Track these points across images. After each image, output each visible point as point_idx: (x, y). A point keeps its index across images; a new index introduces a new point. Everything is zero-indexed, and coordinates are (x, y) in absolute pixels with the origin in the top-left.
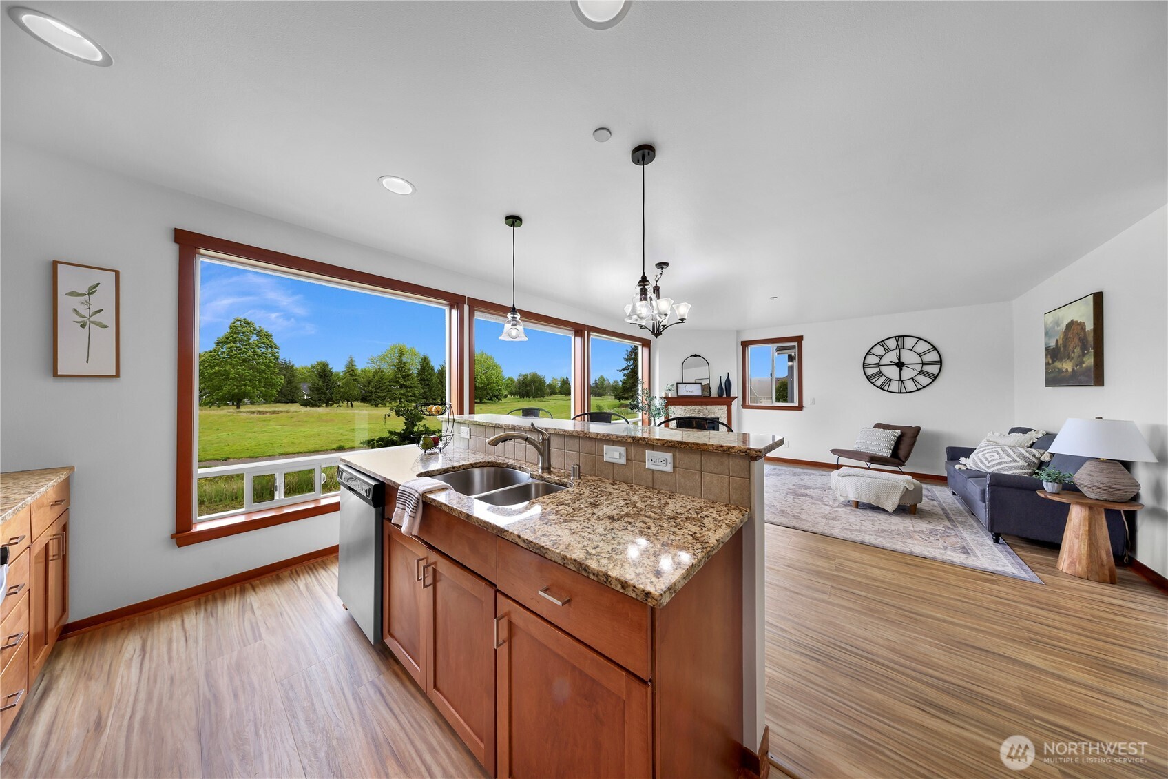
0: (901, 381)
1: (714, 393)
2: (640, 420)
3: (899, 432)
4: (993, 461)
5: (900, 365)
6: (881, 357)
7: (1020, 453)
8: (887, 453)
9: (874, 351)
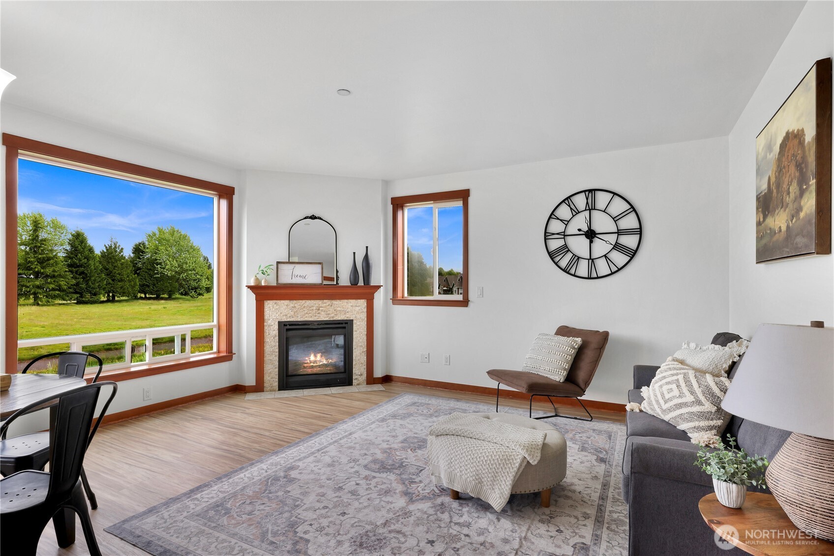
0: (592, 260)
1: (345, 279)
2: (214, 326)
3: (579, 340)
4: (670, 399)
5: (591, 235)
6: (566, 223)
7: (708, 388)
8: (558, 376)
9: (558, 213)
